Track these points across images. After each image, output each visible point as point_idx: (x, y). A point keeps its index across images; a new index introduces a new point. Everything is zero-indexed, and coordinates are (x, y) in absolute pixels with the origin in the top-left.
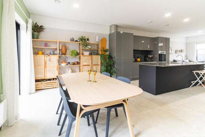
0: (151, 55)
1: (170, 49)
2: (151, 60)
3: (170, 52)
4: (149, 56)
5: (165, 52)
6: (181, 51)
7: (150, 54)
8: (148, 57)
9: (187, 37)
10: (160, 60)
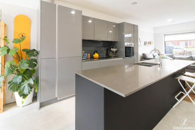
0: (116, 48)
1: (139, 39)
2: (116, 55)
3: (139, 44)
4: (112, 49)
5: (133, 44)
6: (150, 43)
7: (114, 47)
8: (111, 51)
9: (155, 28)
10: (127, 55)
